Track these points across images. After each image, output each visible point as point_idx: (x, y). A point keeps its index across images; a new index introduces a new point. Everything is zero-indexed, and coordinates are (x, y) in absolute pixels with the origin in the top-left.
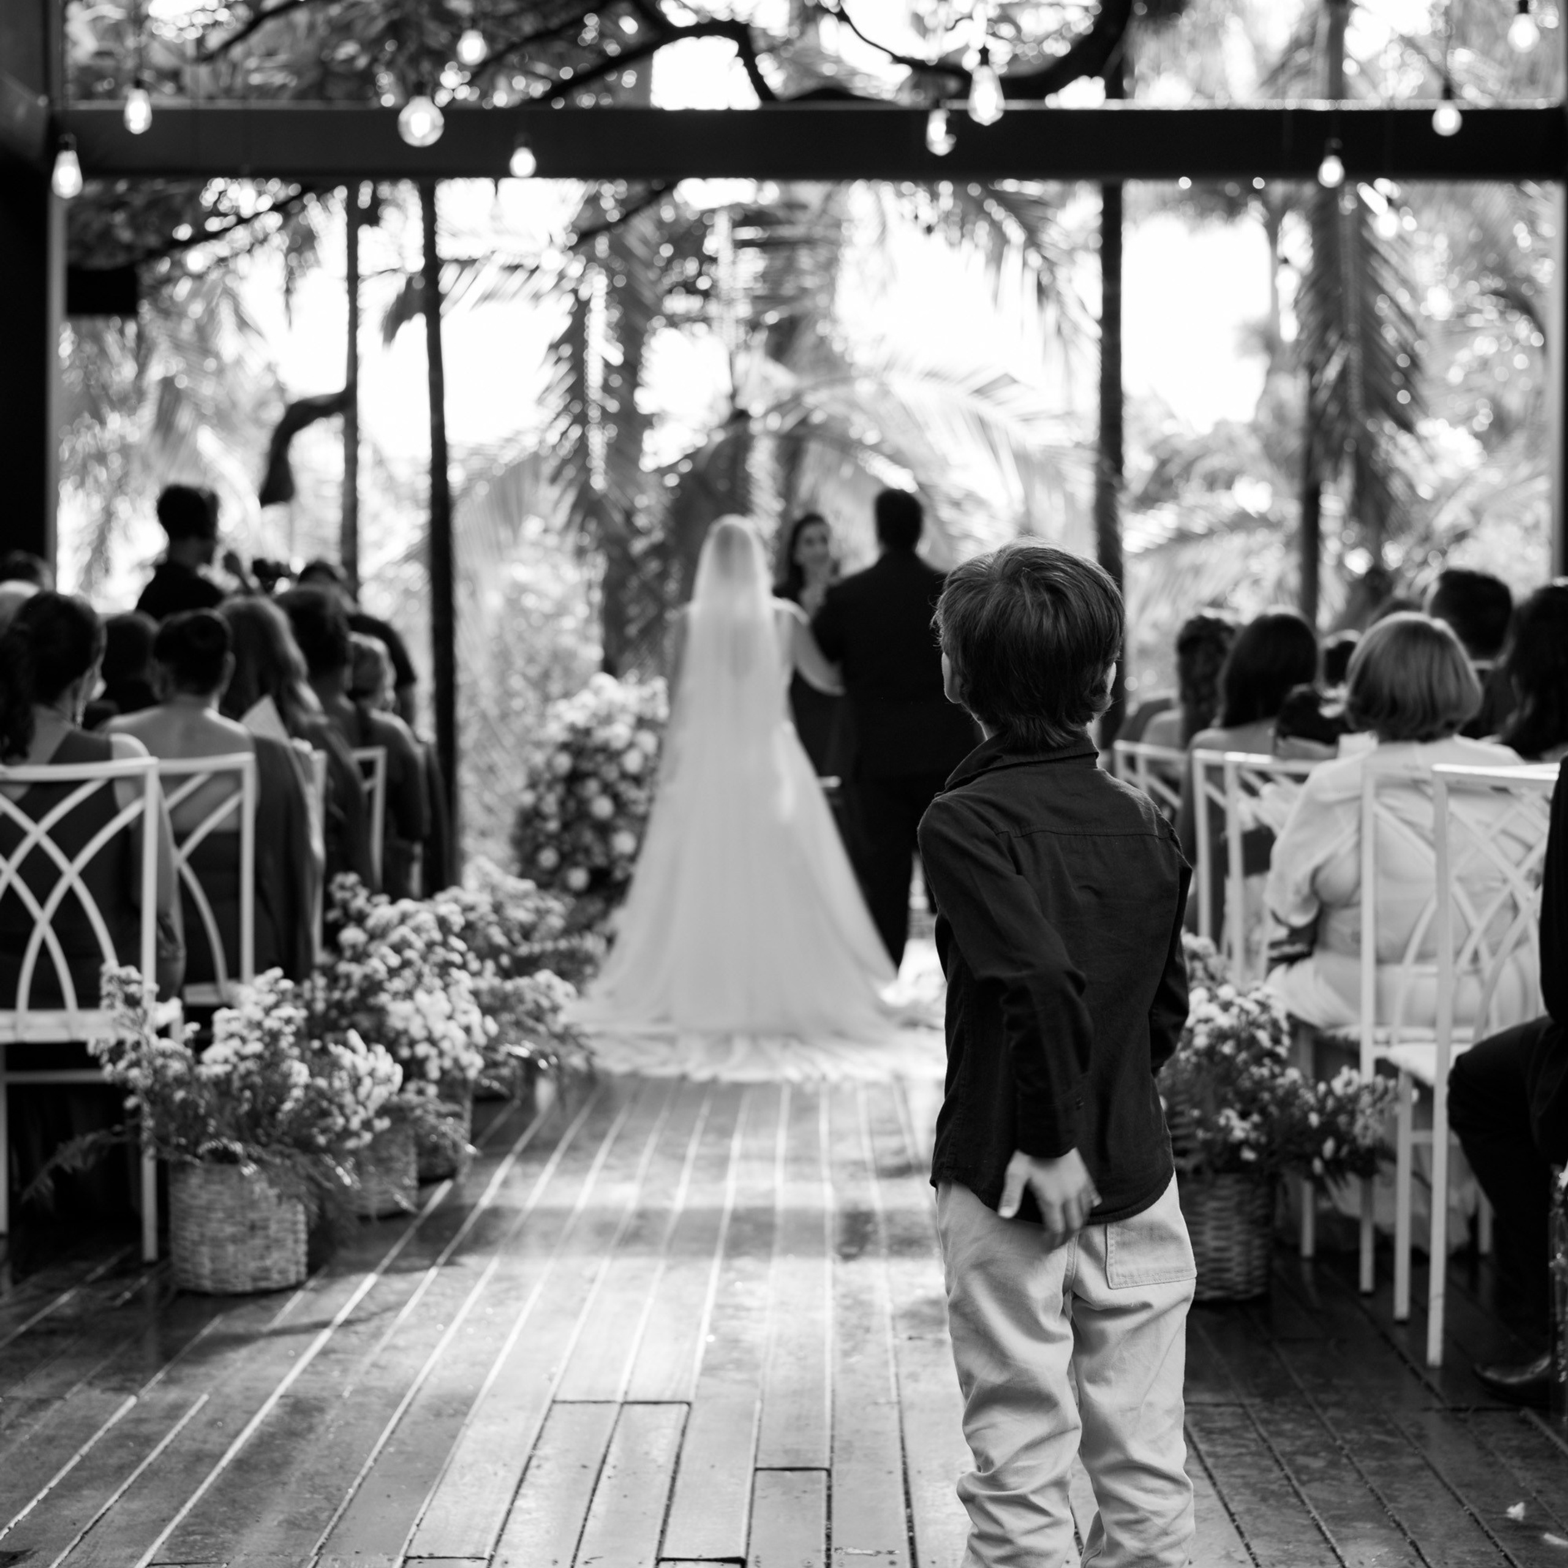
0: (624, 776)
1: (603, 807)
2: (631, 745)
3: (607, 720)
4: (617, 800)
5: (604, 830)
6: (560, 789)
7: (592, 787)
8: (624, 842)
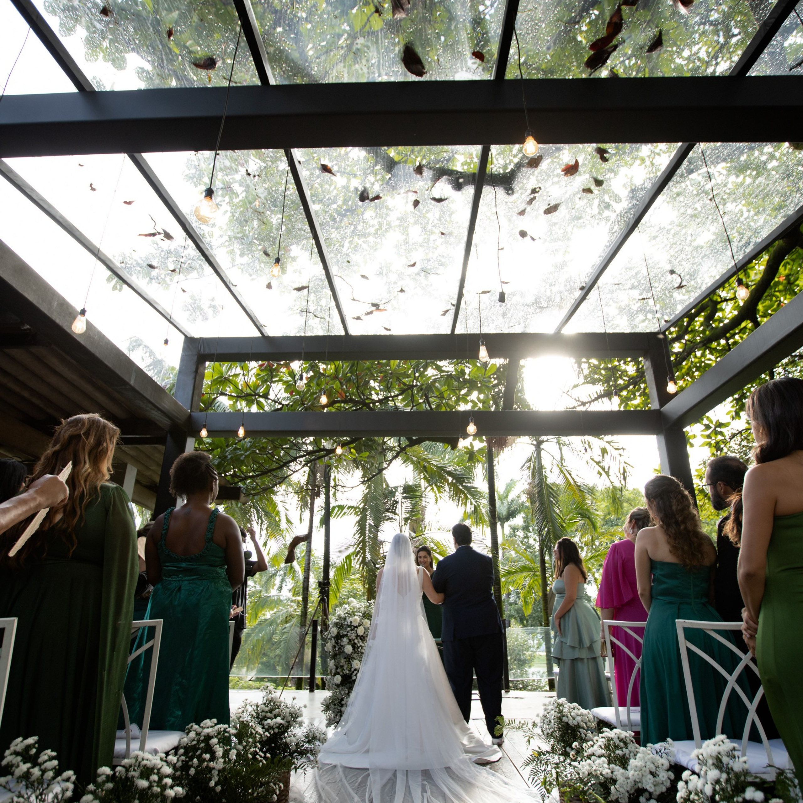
0: (357, 636)
1: (349, 649)
2: (360, 625)
3: (353, 614)
4: (354, 646)
5: (349, 658)
6: (333, 641)
7: (345, 640)
8: (355, 664)
